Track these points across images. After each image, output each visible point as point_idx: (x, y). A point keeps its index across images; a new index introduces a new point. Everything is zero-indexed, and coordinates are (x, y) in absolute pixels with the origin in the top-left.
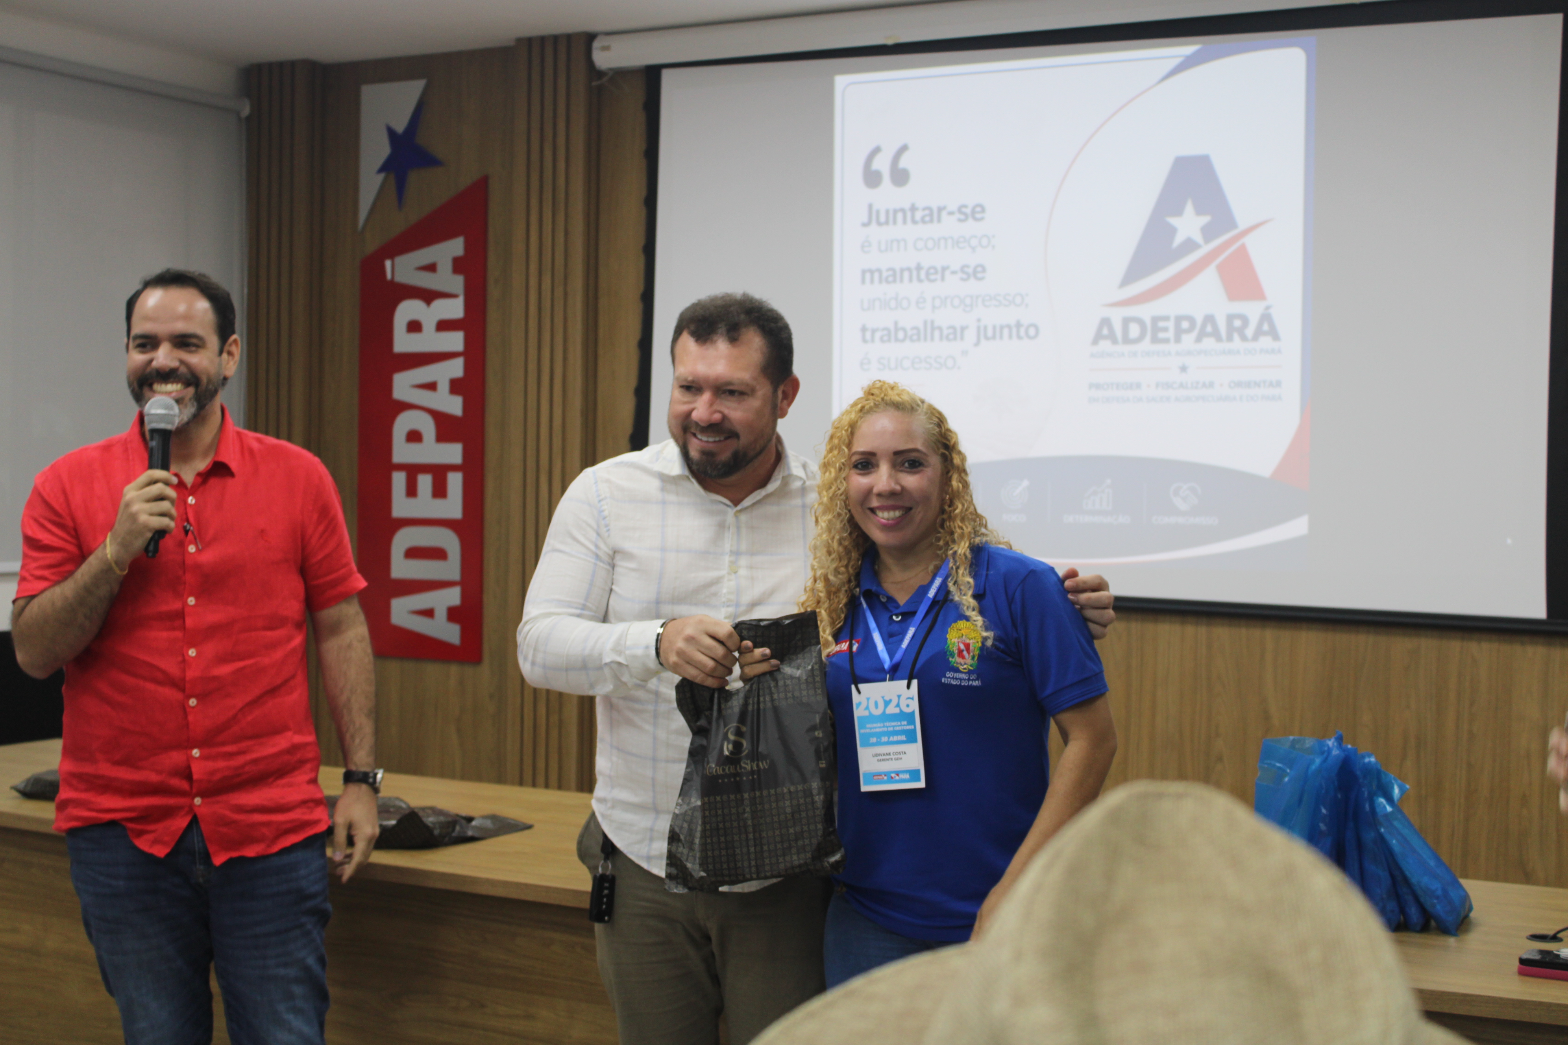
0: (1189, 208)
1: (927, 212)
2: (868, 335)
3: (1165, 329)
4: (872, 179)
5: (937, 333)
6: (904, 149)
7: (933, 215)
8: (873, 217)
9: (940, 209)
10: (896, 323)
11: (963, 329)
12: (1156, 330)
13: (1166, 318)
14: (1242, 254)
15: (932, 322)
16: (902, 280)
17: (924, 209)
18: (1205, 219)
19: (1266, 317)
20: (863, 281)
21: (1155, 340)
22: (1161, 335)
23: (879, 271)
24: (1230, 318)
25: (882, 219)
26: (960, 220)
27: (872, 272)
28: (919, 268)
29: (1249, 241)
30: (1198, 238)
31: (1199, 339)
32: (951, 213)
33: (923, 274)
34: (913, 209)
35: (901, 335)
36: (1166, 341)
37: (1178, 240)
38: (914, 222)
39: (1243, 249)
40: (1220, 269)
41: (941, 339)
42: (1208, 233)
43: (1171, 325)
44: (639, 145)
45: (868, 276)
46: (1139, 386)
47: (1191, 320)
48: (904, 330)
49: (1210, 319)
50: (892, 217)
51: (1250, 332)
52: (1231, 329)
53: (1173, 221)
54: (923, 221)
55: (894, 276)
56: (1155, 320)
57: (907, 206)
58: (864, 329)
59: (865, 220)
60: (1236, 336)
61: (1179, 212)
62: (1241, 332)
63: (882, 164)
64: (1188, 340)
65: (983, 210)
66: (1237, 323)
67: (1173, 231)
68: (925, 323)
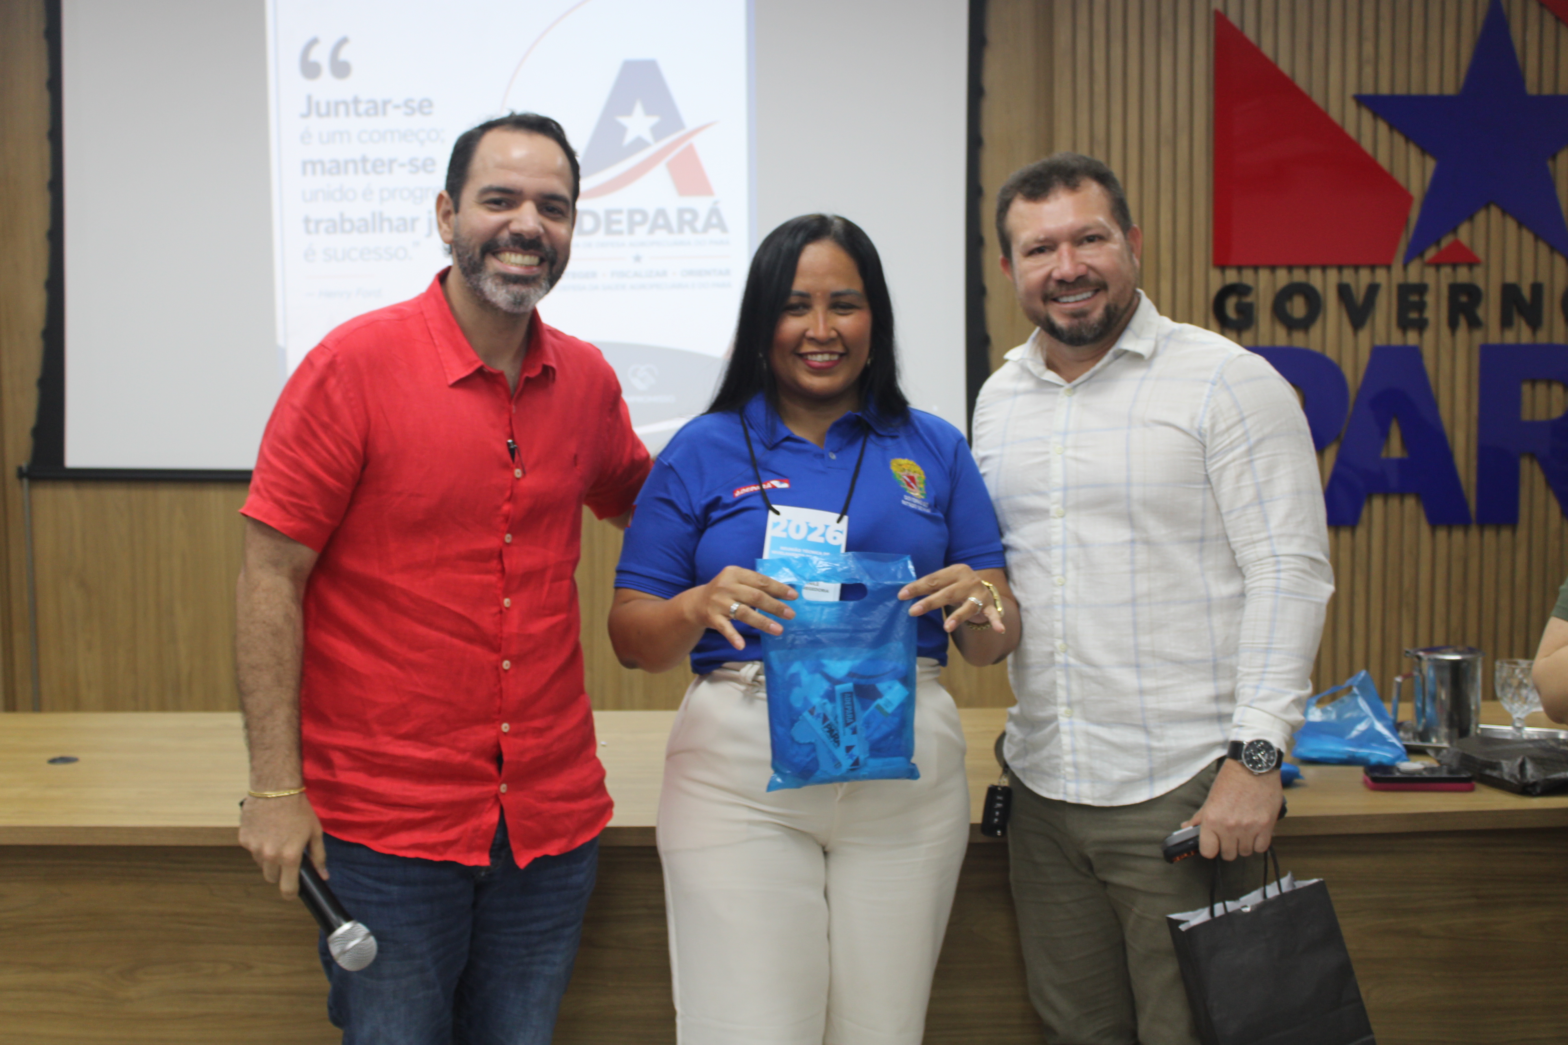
0: (639, 109)
1: (371, 105)
2: (312, 226)
3: (619, 222)
4: (310, 70)
5: (386, 225)
6: (344, 41)
7: (378, 108)
8: (312, 108)
9: (385, 103)
10: (342, 215)
11: (414, 220)
12: (609, 222)
13: (619, 212)
14: (690, 152)
15: (381, 214)
16: (346, 172)
17: (369, 101)
18: (654, 120)
19: (715, 211)
20: (304, 172)
21: (609, 232)
22: (615, 227)
23: (322, 163)
24: (681, 212)
25: (323, 109)
26: (407, 114)
27: (313, 163)
28: (364, 160)
29: (696, 141)
30: (648, 137)
31: (651, 231)
32: (397, 107)
33: (369, 166)
34: (356, 101)
35: (347, 226)
36: (620, 233)
37: (629, 138)
38: (358, 114)
39: (691, 150)
40: (671, 166)
41: (391, 229)
42: (658, 132)
43: (624, 217)
44: (37, 24)
45: (309, 168)
46: (594, 275)
47: (644, 214)
48: (351, 221)
49: (661, 213)
50: (333, 109)
51: (700, 224)
52: (682, 223)
53: (624, 120)
54: (367, 113)
55: (338, 167)
56: (609, 213)
57: (349, 98)
58: (307, 220)
59: (304, 110)
60: (687, 229)
61: (628, 112)
62: (691, 224)
63: (321, 55)
64: (641, 232)
65: (431, 104)
66: (688, 216)
67: (623, 130)
68: (373, 215)
